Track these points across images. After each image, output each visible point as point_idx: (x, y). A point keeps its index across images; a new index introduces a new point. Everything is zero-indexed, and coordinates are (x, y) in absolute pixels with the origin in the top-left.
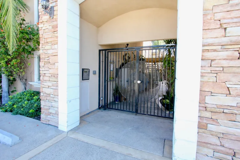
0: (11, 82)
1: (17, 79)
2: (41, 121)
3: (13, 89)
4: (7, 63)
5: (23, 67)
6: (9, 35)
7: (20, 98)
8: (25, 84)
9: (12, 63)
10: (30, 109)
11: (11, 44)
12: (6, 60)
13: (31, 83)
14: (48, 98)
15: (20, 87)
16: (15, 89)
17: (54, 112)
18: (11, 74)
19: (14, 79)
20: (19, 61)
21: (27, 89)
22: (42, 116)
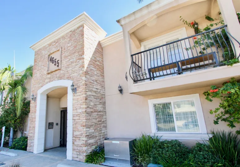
0: (15, 132)
1: (19, 130)
2: (27, 151)
3: (15, 137)
4: (15, 121)
5: (22, 123)
6: (18, 108)
7: (19, 141)
8: (22, 133)
9: (17, 121)
10: (23, 146)
11: (18, 112)
12: (15, 120)
13: (25, 132)
14: (31, 138)
15: (19, 135)
16: (16, 137)
17: (32, 145)
18: (15, 127)
19: (17, 130)
20: (20, 120)
21: (23, 136)
22: (28, 148)
